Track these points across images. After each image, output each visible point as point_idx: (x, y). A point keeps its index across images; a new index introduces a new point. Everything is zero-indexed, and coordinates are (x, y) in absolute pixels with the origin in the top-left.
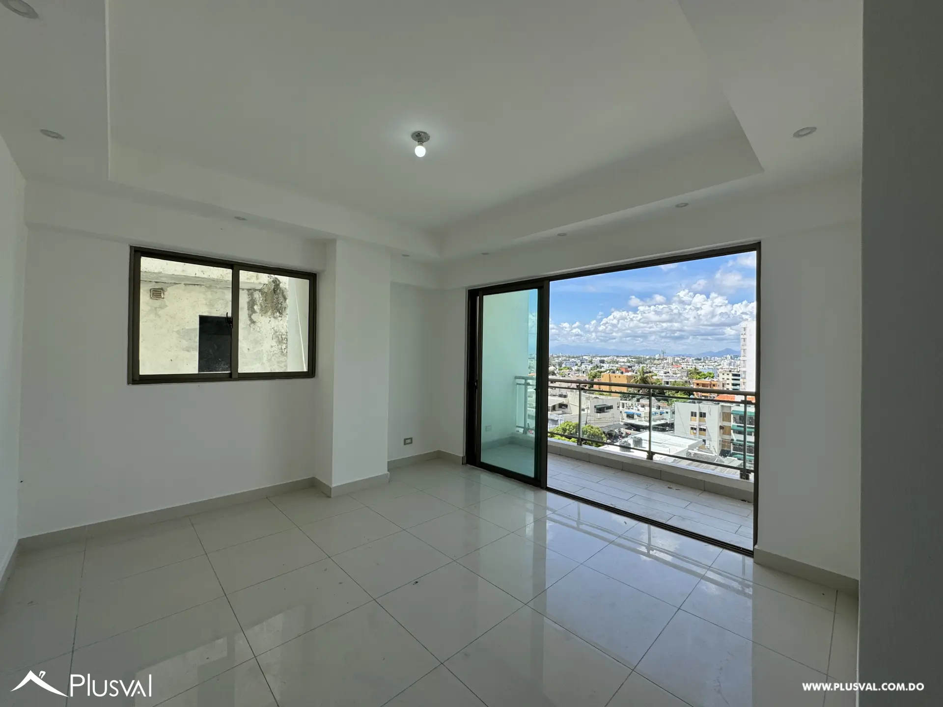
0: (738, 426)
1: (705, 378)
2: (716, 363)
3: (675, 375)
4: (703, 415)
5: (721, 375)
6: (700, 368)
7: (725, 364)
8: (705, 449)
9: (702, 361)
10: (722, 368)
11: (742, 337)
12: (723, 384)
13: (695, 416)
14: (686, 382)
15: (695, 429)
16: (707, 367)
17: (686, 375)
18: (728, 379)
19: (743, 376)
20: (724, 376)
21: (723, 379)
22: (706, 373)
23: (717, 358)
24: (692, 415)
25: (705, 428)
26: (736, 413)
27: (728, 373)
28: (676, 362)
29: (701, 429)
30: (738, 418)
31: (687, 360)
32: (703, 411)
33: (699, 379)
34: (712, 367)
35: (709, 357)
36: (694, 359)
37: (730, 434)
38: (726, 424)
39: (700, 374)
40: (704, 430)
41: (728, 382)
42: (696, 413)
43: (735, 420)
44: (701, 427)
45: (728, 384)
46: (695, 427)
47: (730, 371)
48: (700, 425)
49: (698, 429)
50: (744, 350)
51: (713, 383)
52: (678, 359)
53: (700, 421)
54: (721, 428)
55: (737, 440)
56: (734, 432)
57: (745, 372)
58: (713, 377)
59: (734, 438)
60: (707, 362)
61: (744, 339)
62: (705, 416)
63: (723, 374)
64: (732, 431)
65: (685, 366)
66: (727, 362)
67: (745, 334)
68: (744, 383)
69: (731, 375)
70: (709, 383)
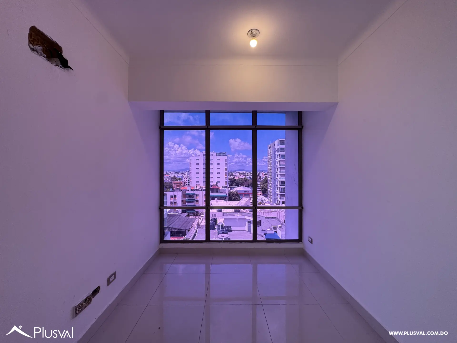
0: (188, 199)
1: (178, 181)
2: (183, 174)
3: (166, 180)
4: (175, 196)
5: (184, 179)
6: (176, 176)
7: (186, 174)
8: (176, 211)
9: (178, 173)
10: (185, 176)
11: (190, 163)
12: (184, 182)
13: (172, 197)
14: (170, 182)
15: (172, 203)
16: (179, 175)
17: (170, 179)
18: (186, 180)
19: (191, 179)
20: (185, 179)
21: (185, 180)
22: (178, 178)
23: (183, 172)
24: (171, 197)
25: (176, 202)
26: (187, 194)
27: (186, 178)
28: (167, 174)
29: (174, 203)
30: (188, 196)
31: (172, 173)
32: (175, 195)
33: (176, 181)
34: (181, 176)
35: (180, 171)
36: (175, 172)
37: (185, 203)
38: (184, 199)
39: (176, 179)
40: (176, 203)
41: (186, 181)
42: (172, 196)
43: (187, 197)
44: (175, 202)
45: (186, 182)
46: (172, 202)
47: (187, 177)
48: (174, 201)
49: (173, 203)
50: (191, 168)
51: (181, 182)
52: (168, 172)
53: (174, 199)
54: (182, 201)
55: (188, 205)
56: (187, 202)
57: (191, 177)
58: (181, 180)
59: (187, 205)
60: (180, 173)
61: (191, 164)
62: (176, 197)
63: (185, 178)
64: (186, 202)
65: (171, 175)
66: (187, 173)
67: (191, 162)
68: (191, 181)
69: (187, 178)
70: (179, 182)
